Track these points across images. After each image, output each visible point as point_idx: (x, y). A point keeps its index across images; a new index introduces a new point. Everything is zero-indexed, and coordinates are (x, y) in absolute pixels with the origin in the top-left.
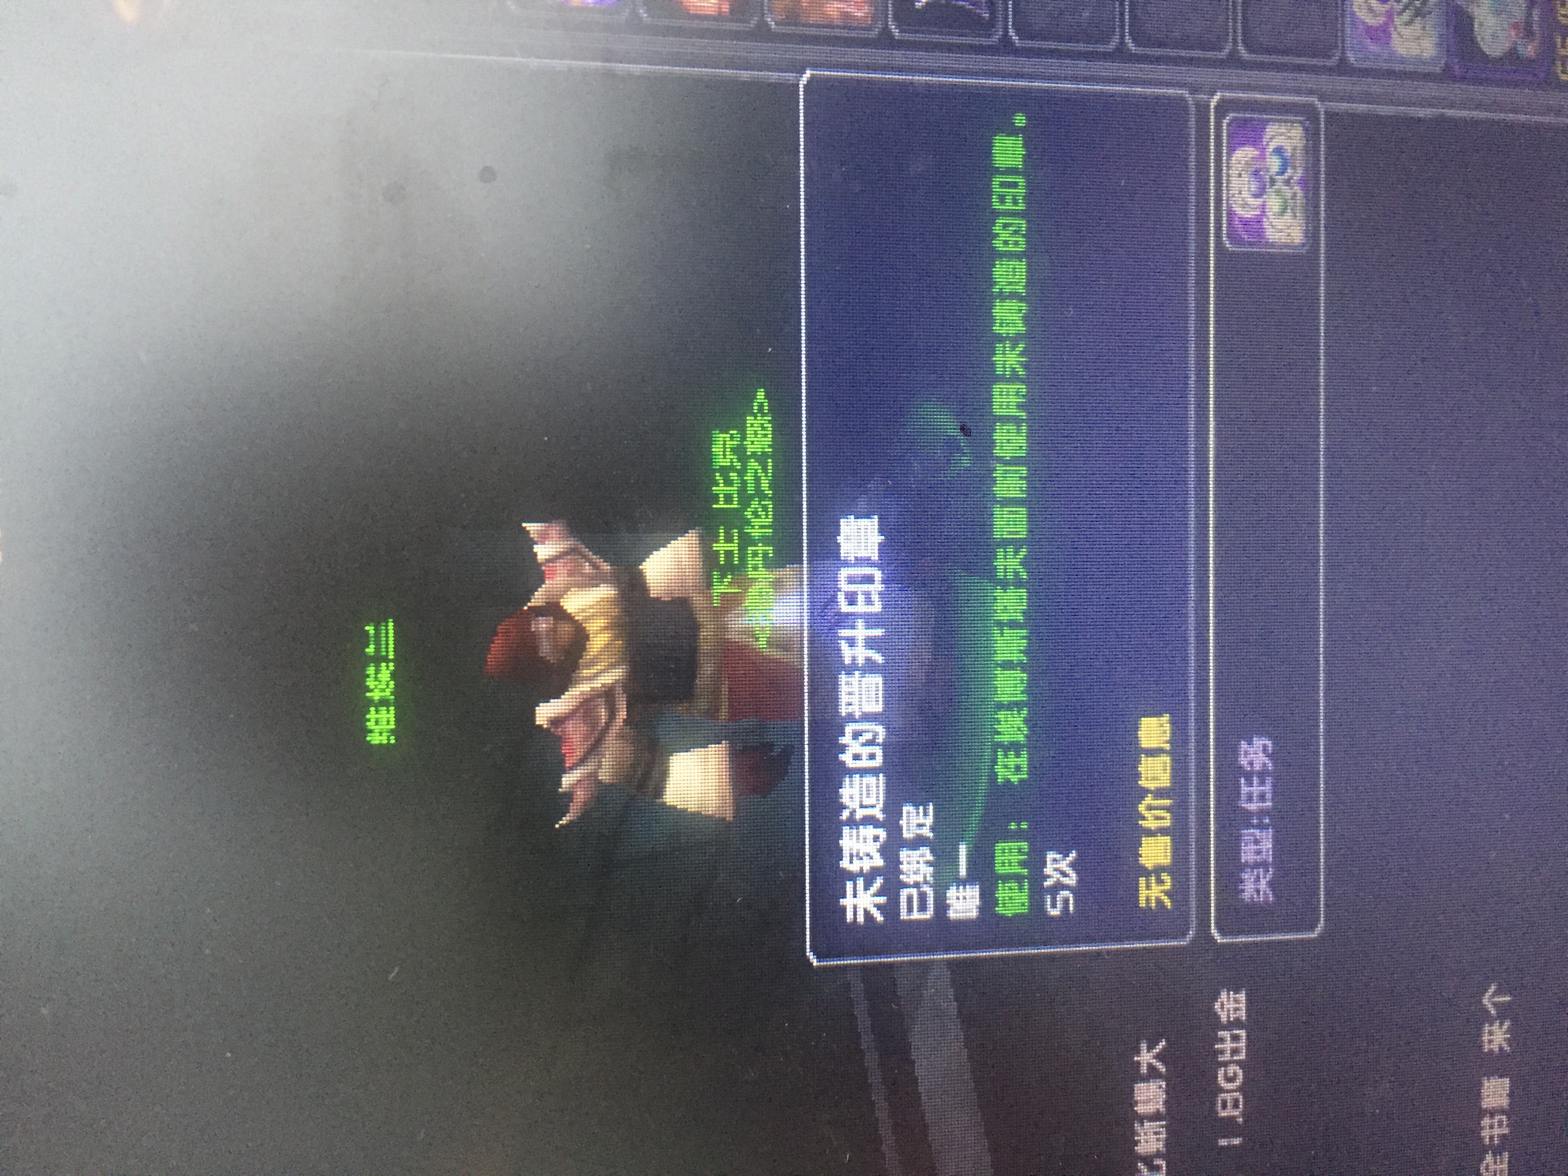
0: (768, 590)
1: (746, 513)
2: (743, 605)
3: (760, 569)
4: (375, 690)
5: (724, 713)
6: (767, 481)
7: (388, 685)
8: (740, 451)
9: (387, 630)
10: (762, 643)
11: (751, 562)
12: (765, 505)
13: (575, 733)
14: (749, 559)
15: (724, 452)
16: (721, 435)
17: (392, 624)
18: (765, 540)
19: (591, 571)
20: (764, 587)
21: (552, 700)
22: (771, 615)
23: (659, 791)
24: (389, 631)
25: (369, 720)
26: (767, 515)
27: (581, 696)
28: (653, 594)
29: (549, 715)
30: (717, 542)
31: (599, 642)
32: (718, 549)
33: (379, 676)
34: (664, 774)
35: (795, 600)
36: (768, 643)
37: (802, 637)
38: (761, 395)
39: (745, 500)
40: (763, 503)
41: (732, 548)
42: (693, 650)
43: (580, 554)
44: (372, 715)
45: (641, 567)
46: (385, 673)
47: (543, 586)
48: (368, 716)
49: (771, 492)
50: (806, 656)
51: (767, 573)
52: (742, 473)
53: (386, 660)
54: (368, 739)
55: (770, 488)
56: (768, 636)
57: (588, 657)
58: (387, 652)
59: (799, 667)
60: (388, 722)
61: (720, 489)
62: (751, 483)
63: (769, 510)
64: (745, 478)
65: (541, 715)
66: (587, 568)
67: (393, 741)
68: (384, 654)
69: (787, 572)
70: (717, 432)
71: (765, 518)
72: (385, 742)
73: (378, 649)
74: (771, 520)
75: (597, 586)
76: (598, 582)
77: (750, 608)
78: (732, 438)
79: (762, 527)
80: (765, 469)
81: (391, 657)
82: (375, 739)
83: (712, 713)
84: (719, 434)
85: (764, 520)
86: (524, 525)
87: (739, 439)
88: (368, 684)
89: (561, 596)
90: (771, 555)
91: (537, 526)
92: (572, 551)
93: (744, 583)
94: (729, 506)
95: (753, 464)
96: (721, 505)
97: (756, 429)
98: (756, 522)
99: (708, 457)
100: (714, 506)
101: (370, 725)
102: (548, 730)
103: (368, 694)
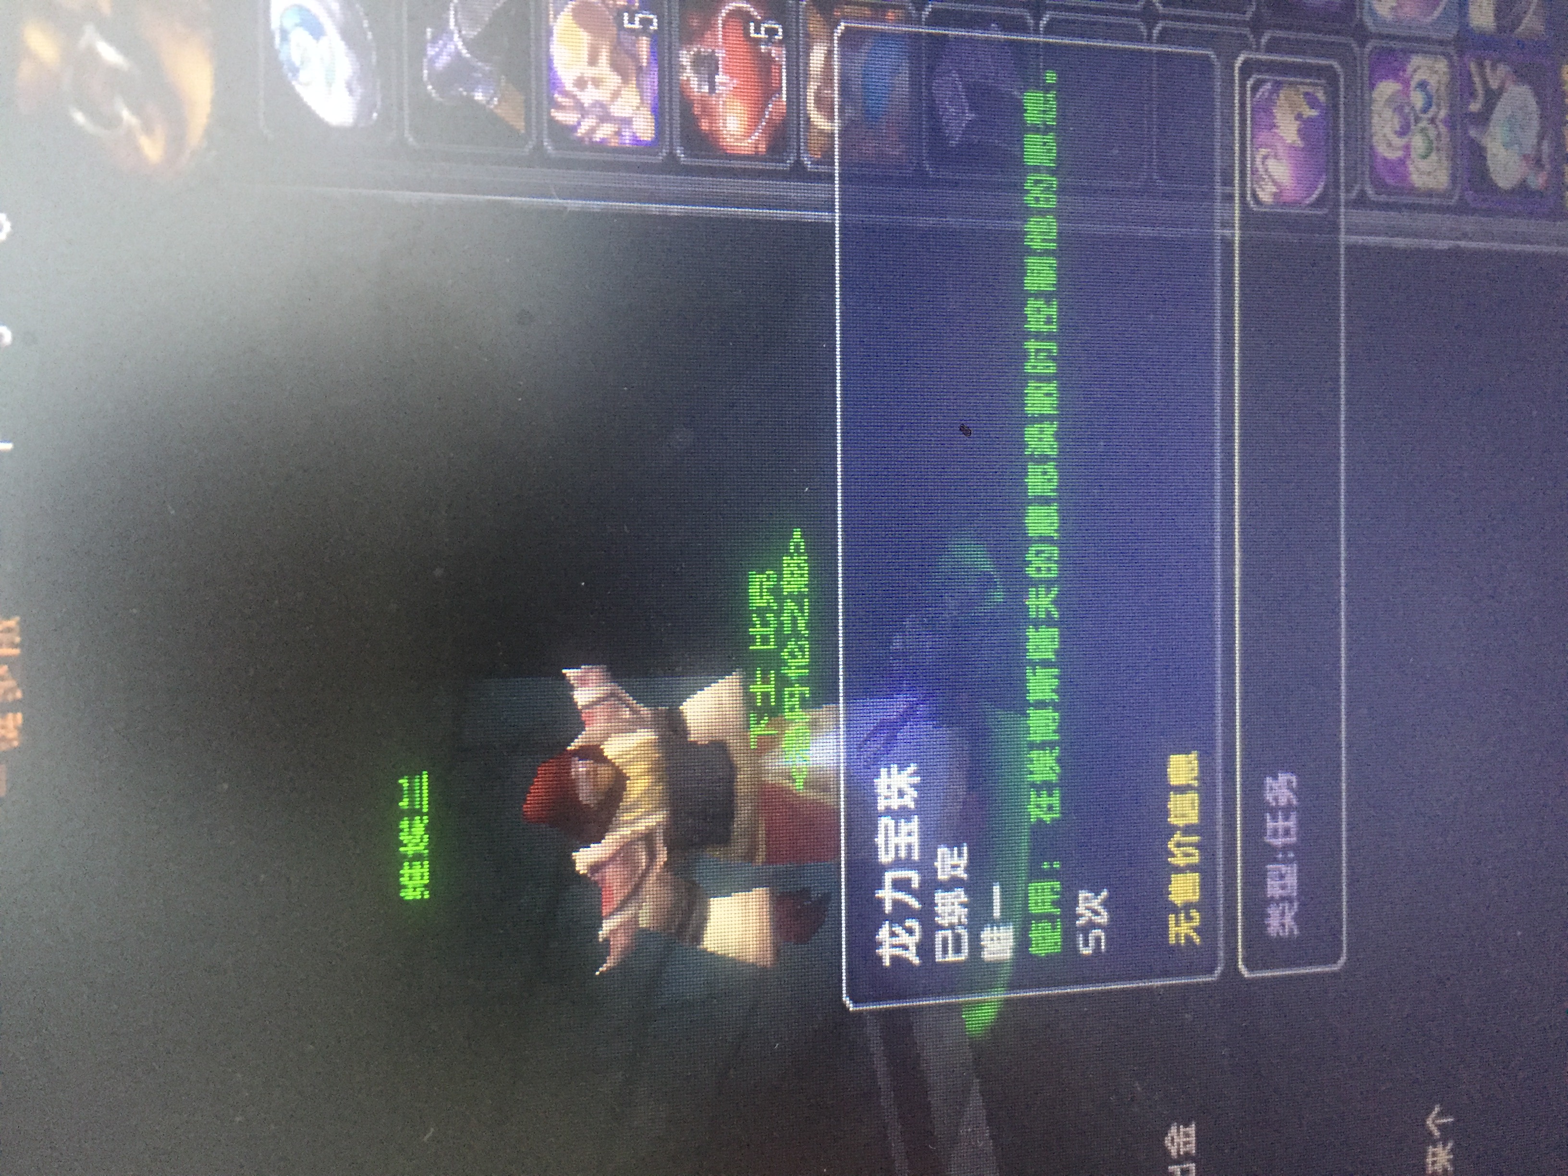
0: (804, 731)
1: (782, 654)
2: (780, 746)
3: (796, 710)
4: (410, 845)
5: (761, 857)
6: (804, 621)
7: (422, 839)
8: (776, 592)
9: (421, 782)
10: (799, 785)
11: (787, 705)
12: (802, 645)
13: (613, 877)
14: (786, 700)
15: (761, 592)
16: (757, 576)
17: (427, 776)
18: (802, 681)
19: (632, 716)
20: (801, 727)
21: (592, 845)
22: (808, 756)
23: (698, 937)
24: (423, 784)
25: (402, 876)
26: (803, 655)
27: (622, 840)
28: (692, 738)
29: (589, 860)
30: (755, 683)
31: (639, 788)
32: (755, 690)
33: (413, 830)
34: (703, 920)
35: (833, 742)
36: (805, 783)
37: (838, 774)
38: (797, 534)
39: (782, 642)
40: (799, 643)
41: (769, 690)
42: (730, 795)
43: (620, 699)
44: (405, 871)
45: (681, 707)
46: (420, 826)
47: (583, 733)
48: (401, 872)
49: (807, 632)
50: (842, 796)
51: (804, 713)
52: (779, 613)
53: (419, 813)
54: (402, 894)
55: (807, 628)
56: (805, 777)
57: (628, 800)
58: (421, 805)
59: (836, 807)
60: (422, 876)
61: (757, 630)
62: (788, 624)
63: (806, 650)
64: (782, 618)
65: (582, 861)
66: (627, 714)
67: (427, 896)
68: (417, 807)
69: (823, 713)
70: (754, 573)
71: (802, 659)
72: (419, 897)
73: (412, 802)
74: (808, 660)
75: (634, 731)
76: (635, 727)
77: (786, 749)
78: (768, 579)
79: (798, 668)
80: (801, 610)
81: (425, 810)
82: (409, 895)
83: (750, 855)
84: (755, 574)
85: (800, 660)
86: (564, 671)
87: (775, 580)
88: (401, 838)
89: (602, 743)
90: (807, 696)
91: (578, 673)
92: (612, 695)
93: (782, 725)
94: (765, 647)
95: (790, 605)
96: (758, 646)
97: (792, 569)
98: (793, 662)
99: (745, 598)
100: (751, 648)
101: (404, 880)
102: (584, 875)
103: (402, 849)
